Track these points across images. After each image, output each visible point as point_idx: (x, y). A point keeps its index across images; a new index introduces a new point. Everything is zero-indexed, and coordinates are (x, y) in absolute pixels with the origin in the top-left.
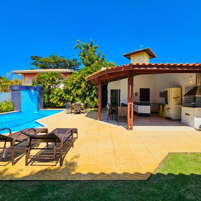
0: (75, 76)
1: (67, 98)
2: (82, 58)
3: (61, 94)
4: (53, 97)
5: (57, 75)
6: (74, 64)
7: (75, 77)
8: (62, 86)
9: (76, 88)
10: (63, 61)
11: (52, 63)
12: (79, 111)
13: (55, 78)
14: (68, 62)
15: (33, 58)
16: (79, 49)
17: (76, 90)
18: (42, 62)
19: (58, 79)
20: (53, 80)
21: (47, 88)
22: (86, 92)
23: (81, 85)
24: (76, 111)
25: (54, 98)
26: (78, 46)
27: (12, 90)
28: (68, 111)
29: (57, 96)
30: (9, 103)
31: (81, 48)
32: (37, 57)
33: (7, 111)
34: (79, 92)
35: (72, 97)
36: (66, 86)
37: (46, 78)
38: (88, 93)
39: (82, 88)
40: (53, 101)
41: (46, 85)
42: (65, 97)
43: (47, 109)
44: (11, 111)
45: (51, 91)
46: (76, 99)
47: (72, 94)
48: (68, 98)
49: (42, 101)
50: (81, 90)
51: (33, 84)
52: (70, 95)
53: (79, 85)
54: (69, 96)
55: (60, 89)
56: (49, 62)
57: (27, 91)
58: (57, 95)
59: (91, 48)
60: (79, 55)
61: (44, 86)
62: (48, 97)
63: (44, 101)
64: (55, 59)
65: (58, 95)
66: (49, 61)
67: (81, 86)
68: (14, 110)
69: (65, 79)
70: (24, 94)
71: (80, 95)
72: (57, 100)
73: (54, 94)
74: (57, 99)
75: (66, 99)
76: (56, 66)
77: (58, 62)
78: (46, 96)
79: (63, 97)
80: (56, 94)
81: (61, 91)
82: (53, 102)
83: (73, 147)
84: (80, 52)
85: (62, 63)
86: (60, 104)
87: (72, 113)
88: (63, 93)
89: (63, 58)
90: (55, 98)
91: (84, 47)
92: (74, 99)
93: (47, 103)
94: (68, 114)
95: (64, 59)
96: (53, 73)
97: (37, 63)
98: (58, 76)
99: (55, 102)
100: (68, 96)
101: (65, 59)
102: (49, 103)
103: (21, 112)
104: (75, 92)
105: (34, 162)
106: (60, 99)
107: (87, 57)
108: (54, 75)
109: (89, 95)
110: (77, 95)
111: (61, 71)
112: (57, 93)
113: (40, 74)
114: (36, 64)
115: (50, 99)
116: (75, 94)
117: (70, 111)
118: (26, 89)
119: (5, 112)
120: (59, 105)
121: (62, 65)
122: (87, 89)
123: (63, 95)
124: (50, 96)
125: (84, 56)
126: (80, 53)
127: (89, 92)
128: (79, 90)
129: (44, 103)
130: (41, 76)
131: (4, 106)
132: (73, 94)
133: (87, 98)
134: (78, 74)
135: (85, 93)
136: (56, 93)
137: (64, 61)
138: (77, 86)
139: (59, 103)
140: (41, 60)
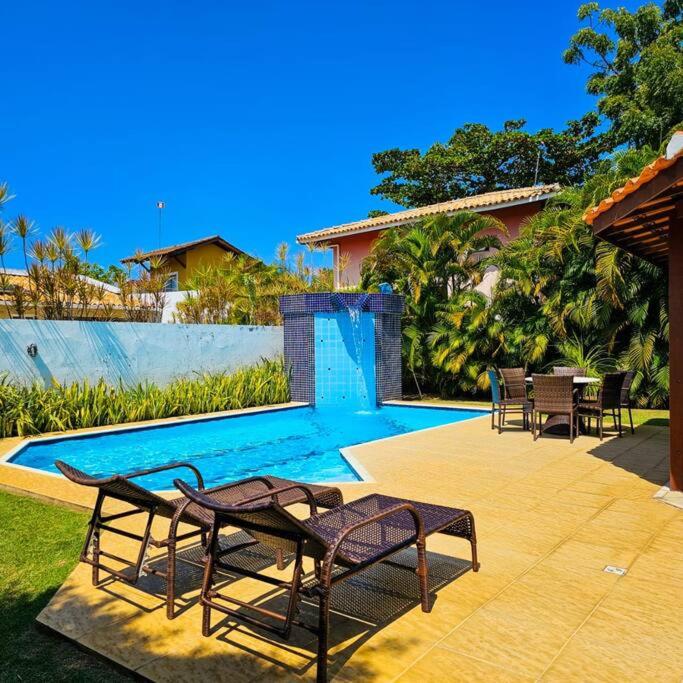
0: (562, 218)
1: (517, 346)
2: (611, 101)
3: (481, 326)
4: (444, 341)
5: (466, 225)
6: (582, 147)
7: (561, 224)
8: (488, 284)
9: (566, 288)
10: (519, 147)
11: (462, 168)
12: (564, 420)
13: (455, 243)
14: (546, 144)
15: (383, 162)
16: (591, 54)
17: (564, 300)
18: (415, 176)
19: (468, 246)
20: (447, 252)
21: (418, 296)
22: (629, 305)
23: (594, 266)
24: (552, 416)
25: (448, 346)
26: (586, 39)
27: (286, 317)
28: (509, 417)
29: (466, 338)
30: (274, 370)
31: (602, 48)
32: (395, 154)
33: (267, 402)
34: (585, 309)
35: (542, 341)
36: (509, 281)
37: (413, 247)
38: (640, 314)
39: (600, 285)
40: (447, 359)
41: (415, 284)
42: (502, 339)
43: (419, 399)
44: (280, 403)
45: (436, 310)
46: (566, 348)
47: (540, 323)
48: (524, 343)
49: (395, 360)
50: (593, 298)
51: (365, 285)
52: (529, 327)
53: (584, 269)
54: (525, 332)
55: (479, 299)
56: (449, 168)
57: (336, 314)
58: (463, 331)
59: (669, 28)
60: (594, 91)
61: (406, 288)
62: (423, 341)
63: (405, 360)
64: (475, 145)
65: (470, 328)
66: (445, 161)
67: (597, 272)
68: (289, 401)
69: (505, 242)
70: (326, 330)
71: (592, 327)
72: (462, 358)
73: (449, 326)
74: (461, 349)
75: (513, 350)
76: (483, 179)
77: (493, 156)
78: (413, 334)
79: (496, 342)
80: (458, 324)
81: (482, 305)
82: (447, 369)
83: (427, 609)
84: (596, 71)
85: (510, 161)
86: (481, 380)
87: (526, 426)
88: (497, 317)
89: (514, 132)
90: (456, 344)
91: (625, 31)
92: (556, 350)
93: (417, 370)
94: (501, 430)
95: (523, 132)
96: (451, 221)
97: (399, 181)
98: (474, 231)
99: (455, 366)
100: (519, 336)
101: (530, 131)
102: (430, 369)
103: (312, 406)
104: (558, 309)
105: (235, 628)
106: (478, 349)
107: (642, 88)
108: (451, 228)
109: (652, 322)
110: (572, 326)
111: (493, 201)
112: (466, 320)
113: (392, 234)
114: (395, 185)
115: (430, 351)
116: (558, 322)
117: (520, 417)
118: (330, 307)
119: (261, 405)
120: (474, 382)
121: (511, 167)
122: (634, 289)
123: (493, 331)
124: (434, 337)
125: (626, 85)
126: (601, 76)
127: (646, 306)
128: (582, 295)
129: (405, 371)
130: (398, 241)
131: (257, 379)
132: (549, 319)
133: (636, 341)
134: (579, 203)
135: (619, 315)
136: (457, 321)
137: (524, 145)
138: (575, 274)
139: (472, 371)
140: (413, 164)
